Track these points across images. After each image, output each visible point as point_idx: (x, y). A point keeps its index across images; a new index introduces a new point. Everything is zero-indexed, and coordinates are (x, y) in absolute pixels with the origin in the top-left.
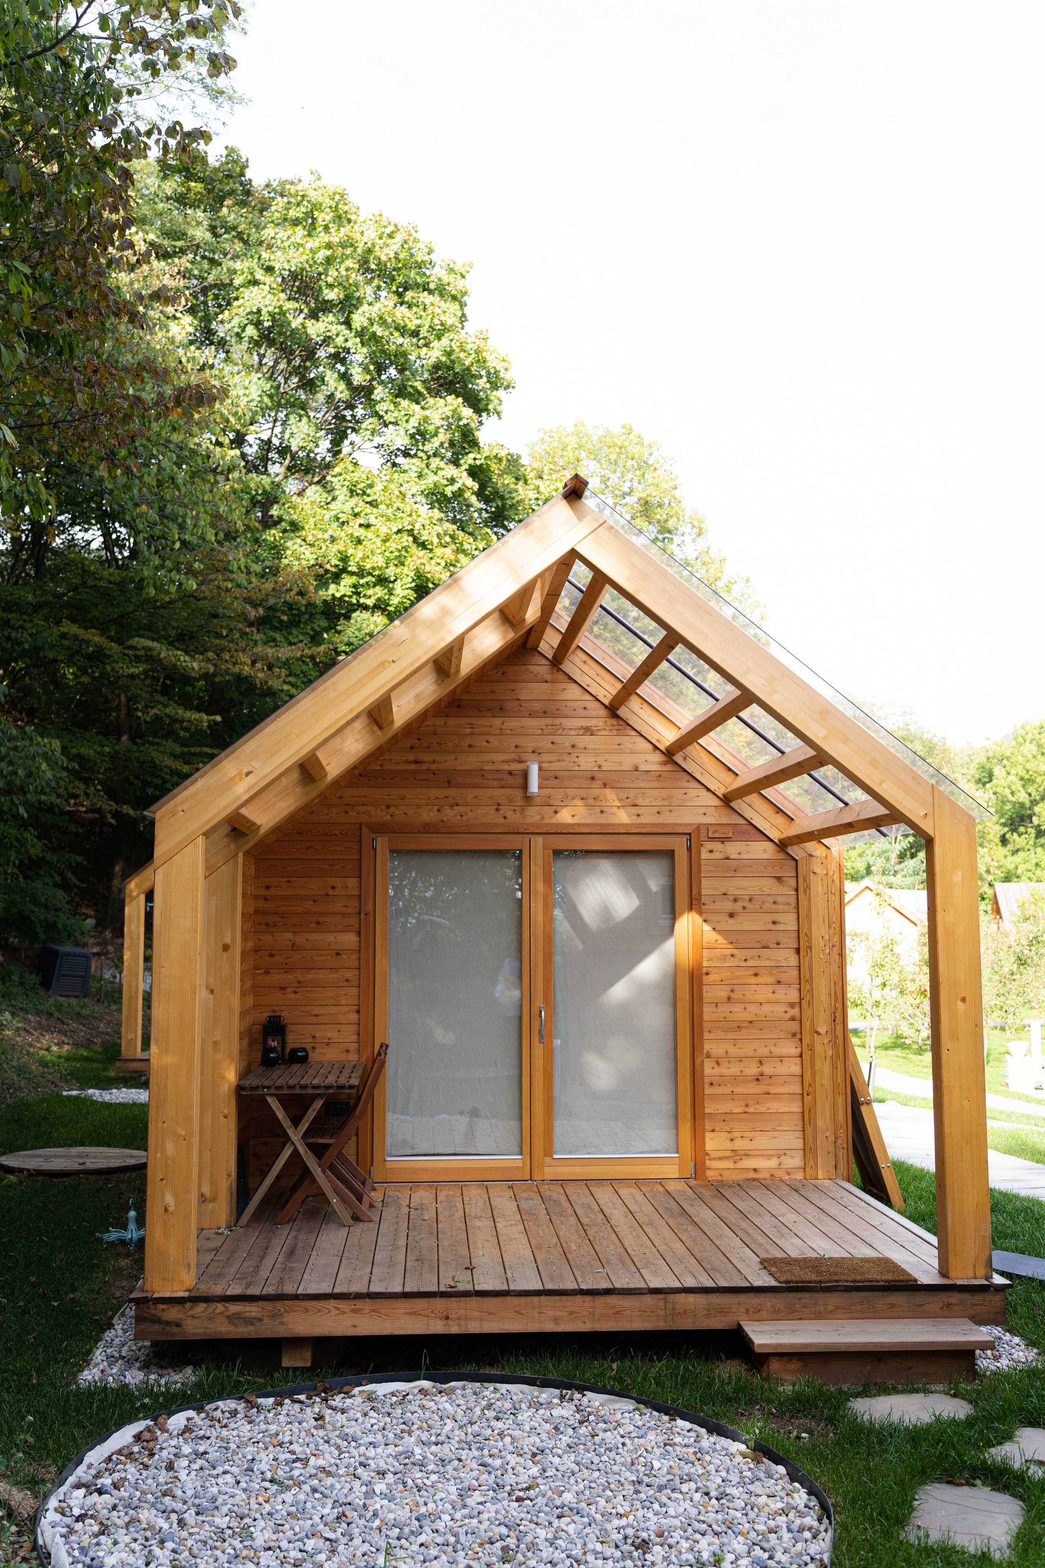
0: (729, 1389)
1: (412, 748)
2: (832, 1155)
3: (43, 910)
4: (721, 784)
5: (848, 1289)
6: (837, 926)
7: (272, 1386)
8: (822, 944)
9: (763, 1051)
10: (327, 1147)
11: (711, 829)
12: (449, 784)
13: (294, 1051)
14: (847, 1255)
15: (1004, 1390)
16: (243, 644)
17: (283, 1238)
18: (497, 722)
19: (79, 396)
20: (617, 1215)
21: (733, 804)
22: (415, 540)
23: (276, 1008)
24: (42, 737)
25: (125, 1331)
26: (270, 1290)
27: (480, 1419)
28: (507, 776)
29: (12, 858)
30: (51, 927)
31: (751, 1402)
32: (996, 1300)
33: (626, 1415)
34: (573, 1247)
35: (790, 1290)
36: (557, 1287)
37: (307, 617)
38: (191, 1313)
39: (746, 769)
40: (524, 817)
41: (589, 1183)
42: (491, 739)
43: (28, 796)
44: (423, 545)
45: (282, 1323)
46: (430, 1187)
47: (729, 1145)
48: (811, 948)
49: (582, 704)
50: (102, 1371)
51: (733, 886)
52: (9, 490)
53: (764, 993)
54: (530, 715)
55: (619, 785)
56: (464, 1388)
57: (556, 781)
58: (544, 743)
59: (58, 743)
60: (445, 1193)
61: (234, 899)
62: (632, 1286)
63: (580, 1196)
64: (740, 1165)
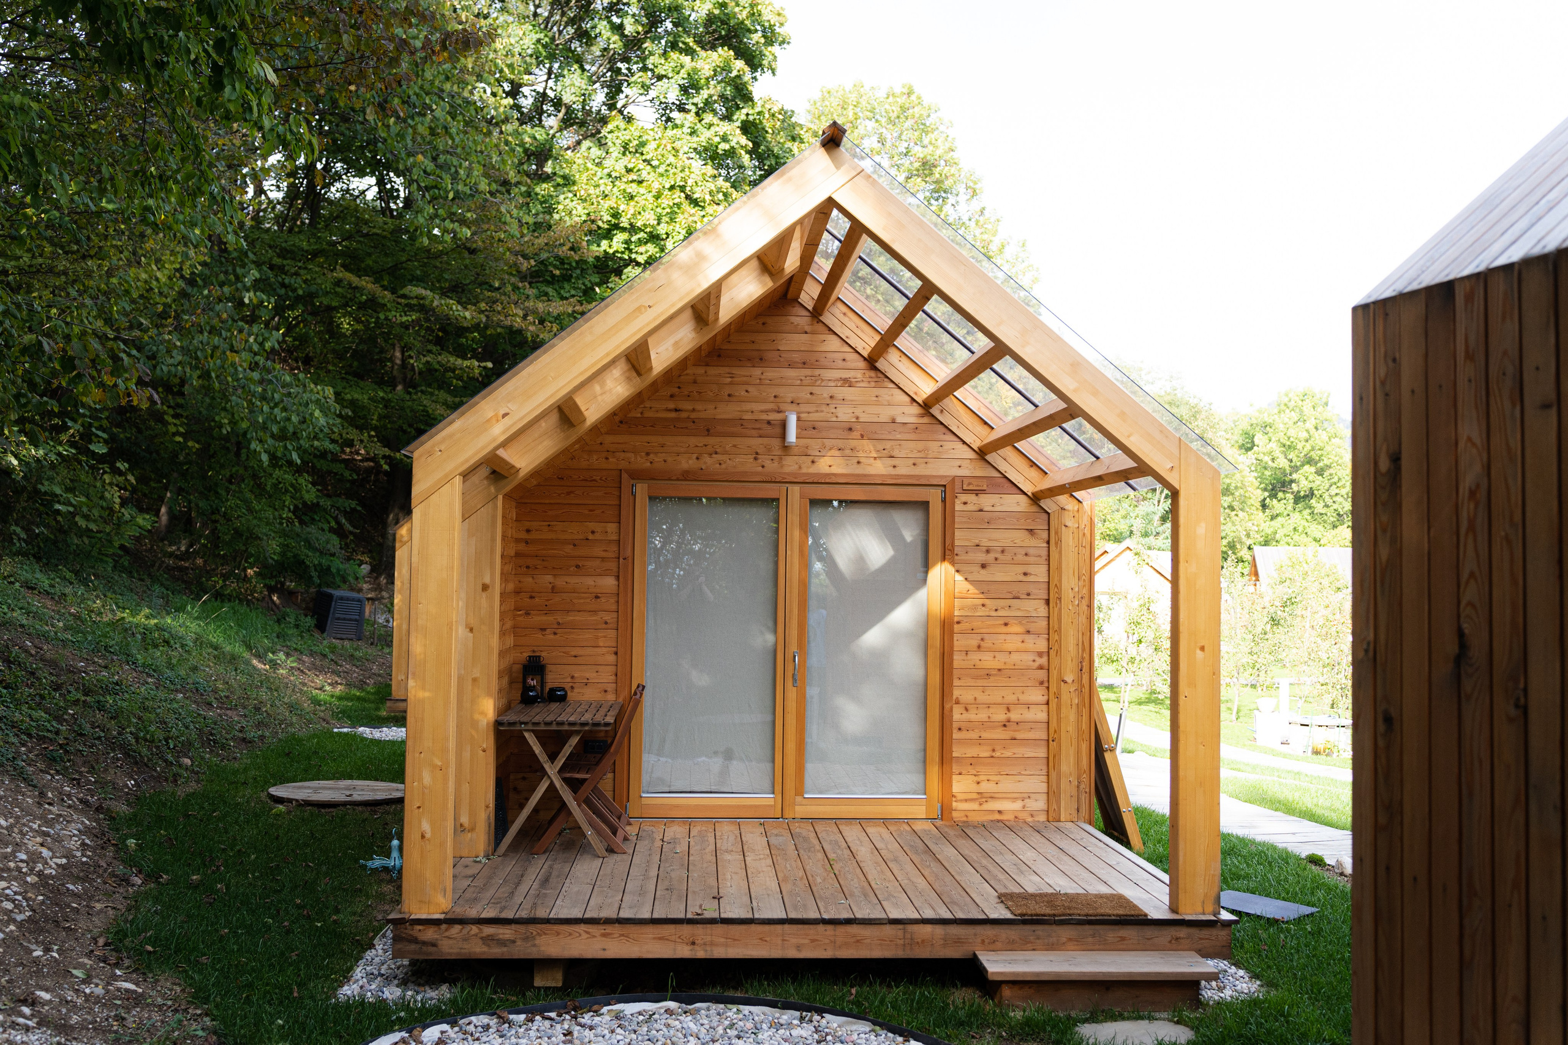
0: (961, 1013)
1: (672, 396)
2: (1075, 799)
3: (318, 554)
4: (977, 437)
5: (1080, 923)
6: (1087, 578)
7: (524, 1004)
8: (1071, 595)
9: (1011, 698)
10: (583, 781)
11: (966, 482)
12: (708, 432)
13: (553, 691)
14: (1082, 891)
15: (1225, 1018)
16: (514, 297)
17: (538, 866)
18: (757, 372)
19: (345, 37)
20: (864, 852)
21: (988, 457)
22: (688, 197)
23: (535, 649)
24: (316, 384)
25: (386, 952)
26: (523, 914)
27: (722, 1036)
28: (765, 426)
29: (287, 503)
30: (325, 571)
31: (983, 1026)
32: (1222, 934)
33: (862, 1036)
34: (819, 880)
35: (1025, 922)
36: (800, 917)
37: (578, 271)
38: (447, 934)
39: (1001, 423)
40: (782, 467)
41: (838, 822)
42: (750, 389)
43: (301, 442)
44: (695, 202)
45: (534, 945)
46: (684, 823)
47: (974, 788)
48: (1060, 599)
49: (842, 356)
50: (361, 987)
51: (985, 538)
52: (272, 130)
53: (1013, 643)
54: (790, 366)
55: (876, 436)
56: (708, 1009)
57: (814, 432)
58: (803, 394)
59: (331, 390)
60: (699, 828)
61: (493, 540)
62: (872, 916)
63: (828, 833)
64: (986, 806)
